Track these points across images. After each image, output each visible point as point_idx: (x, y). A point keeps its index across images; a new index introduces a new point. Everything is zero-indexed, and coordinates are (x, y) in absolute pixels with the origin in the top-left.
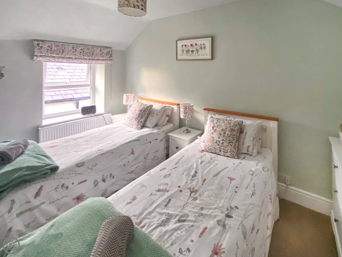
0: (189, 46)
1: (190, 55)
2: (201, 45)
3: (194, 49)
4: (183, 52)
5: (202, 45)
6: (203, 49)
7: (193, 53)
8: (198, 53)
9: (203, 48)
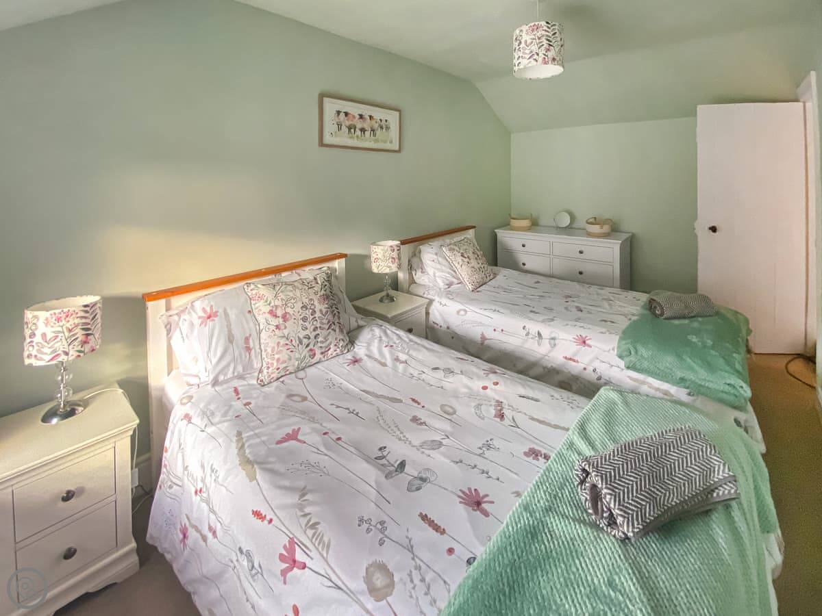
0: (354, 117)
1: (357, 137)
2: (381, 120)
3: (366, 126)
4: (340, 129)
5: (384, 122)
6: (384, 129)
7: (364, 133)
8: (374, 135)
9: (384, 127)
